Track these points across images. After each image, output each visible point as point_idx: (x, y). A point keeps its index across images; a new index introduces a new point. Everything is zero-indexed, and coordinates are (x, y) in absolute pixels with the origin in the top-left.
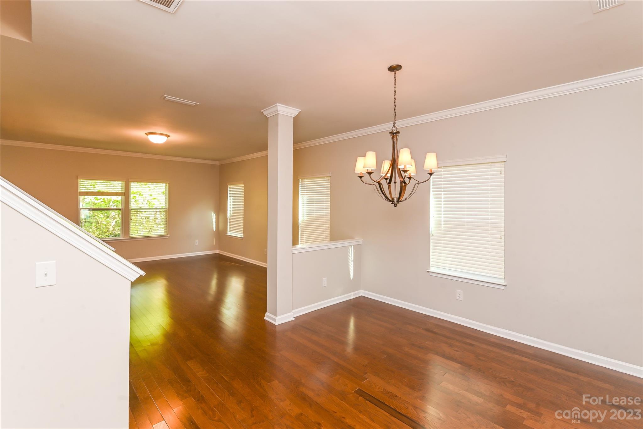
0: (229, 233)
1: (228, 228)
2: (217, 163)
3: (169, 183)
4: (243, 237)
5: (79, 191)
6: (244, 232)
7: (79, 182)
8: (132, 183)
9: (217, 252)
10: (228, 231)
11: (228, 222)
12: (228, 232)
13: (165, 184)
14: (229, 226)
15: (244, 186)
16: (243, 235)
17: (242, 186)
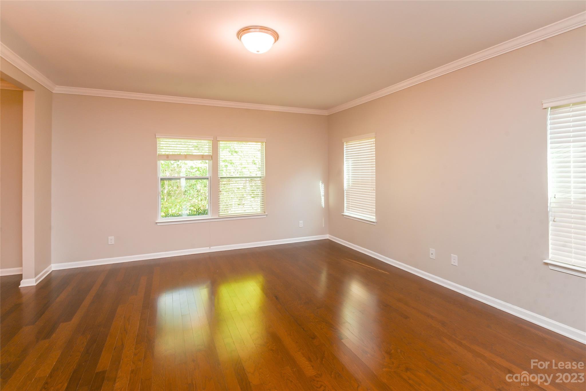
0: (346, 213)
1: (345, 205)
2: (326, 113)
3: (266, 141)
4: (374, 221)
5: (157, 154)
6: (378, 213)
7: (158, 142)
8: (221, 142)
9: (327, 237)
10: (345, 209)
11: (345, 196)
12: (345, 211)
13: (260, 144)
14: (347, 201)
15: (375, 141)
16: (375, 217)
17: (373, 140)
